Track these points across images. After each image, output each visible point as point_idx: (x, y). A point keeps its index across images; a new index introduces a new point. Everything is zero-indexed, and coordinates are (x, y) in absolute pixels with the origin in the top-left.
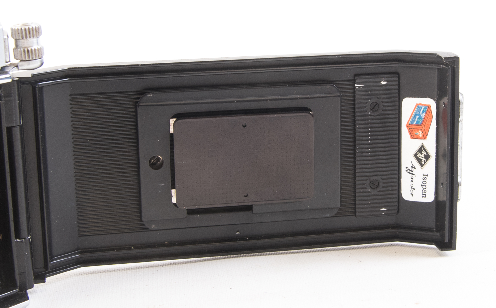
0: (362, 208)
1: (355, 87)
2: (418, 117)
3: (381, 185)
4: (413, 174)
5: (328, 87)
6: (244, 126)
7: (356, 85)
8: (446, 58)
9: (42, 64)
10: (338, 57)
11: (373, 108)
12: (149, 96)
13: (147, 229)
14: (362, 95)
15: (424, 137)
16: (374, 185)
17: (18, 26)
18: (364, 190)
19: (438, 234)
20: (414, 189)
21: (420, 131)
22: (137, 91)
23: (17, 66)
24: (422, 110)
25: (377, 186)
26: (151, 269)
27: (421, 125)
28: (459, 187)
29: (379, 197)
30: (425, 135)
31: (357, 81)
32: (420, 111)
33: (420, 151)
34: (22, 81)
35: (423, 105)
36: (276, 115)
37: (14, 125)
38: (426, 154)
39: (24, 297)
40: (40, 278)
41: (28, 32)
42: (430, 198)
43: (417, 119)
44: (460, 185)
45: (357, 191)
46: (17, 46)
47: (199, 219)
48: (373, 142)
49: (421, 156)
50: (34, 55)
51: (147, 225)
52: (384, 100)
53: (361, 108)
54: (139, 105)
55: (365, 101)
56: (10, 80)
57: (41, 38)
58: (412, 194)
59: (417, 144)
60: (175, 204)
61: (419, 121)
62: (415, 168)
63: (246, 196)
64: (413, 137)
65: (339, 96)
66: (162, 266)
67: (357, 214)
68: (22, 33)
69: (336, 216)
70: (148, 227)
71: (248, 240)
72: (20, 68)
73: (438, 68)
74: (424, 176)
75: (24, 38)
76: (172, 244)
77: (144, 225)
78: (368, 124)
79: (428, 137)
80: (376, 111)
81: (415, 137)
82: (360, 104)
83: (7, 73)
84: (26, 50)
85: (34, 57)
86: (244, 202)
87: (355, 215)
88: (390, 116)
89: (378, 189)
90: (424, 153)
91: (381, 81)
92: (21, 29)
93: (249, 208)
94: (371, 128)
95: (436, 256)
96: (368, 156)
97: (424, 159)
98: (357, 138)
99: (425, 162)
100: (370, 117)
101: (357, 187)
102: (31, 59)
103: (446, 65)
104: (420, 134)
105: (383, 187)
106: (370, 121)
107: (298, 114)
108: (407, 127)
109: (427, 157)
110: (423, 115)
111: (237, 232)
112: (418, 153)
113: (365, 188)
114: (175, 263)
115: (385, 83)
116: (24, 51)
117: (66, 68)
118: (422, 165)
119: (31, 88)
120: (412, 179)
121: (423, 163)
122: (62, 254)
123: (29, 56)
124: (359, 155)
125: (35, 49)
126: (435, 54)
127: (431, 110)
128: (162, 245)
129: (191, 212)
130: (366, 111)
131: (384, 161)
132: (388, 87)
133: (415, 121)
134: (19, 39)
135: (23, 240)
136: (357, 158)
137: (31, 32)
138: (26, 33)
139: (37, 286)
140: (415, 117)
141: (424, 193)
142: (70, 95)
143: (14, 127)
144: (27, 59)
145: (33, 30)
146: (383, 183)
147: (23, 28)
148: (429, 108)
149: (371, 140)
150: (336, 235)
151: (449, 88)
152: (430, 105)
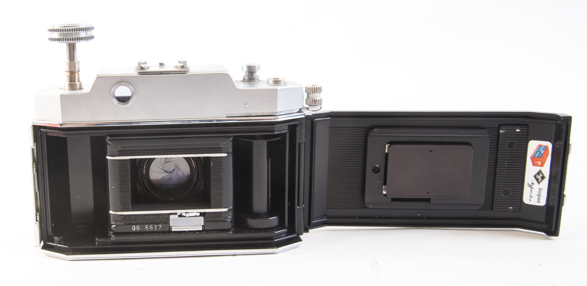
0: (497, 206)
1: (499, 132)
2: (539, 153)
3: (511, 193)
4: (532, 188)
5: (483, 131)
6: (431, 151)
7: (500, 131)
8: (563, 117)
9: (321, 108)
10: (491, 113)
11: (510, 146)
12: (375, 130)
13: (367, 207)
14: (504, 137)
15: (542, 165)
16: (506, 193)
17: (310, 86)
18: (500, 195)
19: (547, 226)
20: (532, 197)
21: (539, 161)
22: (367, 127)
23: (308, 109)
24: (542, 149)
25: (508, 194)
26: (366, 231)
27: (540, 158)
28: (565, 198)
29: (509, 200)
30: (542, 164)
31: (501, 128)
32: (541, 149)
33: (538, 174)
34: (307, 117)
35: (543, 146)
36: (450, 146)
37: (302, 142)
38: (542, 176)
39: (299, 240)
40: (306, 230)
41: (315, 90)
42: (543, 203)
43: (538, 154)
44: (566, 196)
45: (495, 195)
46: (308, 97)
47: (398, 204)
48: (508, 166)
49: (539, 177)
50: (318, 103)
51: (367, 205)
52: (517, 141)
53: (502, 145)
54: (369, 135)
55: (505, 141)
56: (303, 116)
57: (322, 93)
58: (530, 200)
59: (537, 169)
60: (385, 195)
61: (539, 155)
62: (534, 184)
63: (428, 193)
64: (534, 165)
65: (490, 137)
66: (373, 230)
67: (494, 210)
68: (312, 90)
69: (480, 210)
70: (368, 206)
71: (426, 219)
72: (309, 110)
73: (556, 123)
74: (540, 190)
75: (313, 93)
76: (379, 218)
77: (365, 205)
78: (506, 155)
79: (544, 166)
80: (512, 147)
81: (536, 165)
82: (502, 142)
83: (302, 112)
84: (314, 99)
85: (318, 104)
86: (426, 196)
87: (492, 210)
88: (521, 151)
89: (508, 196)
90: (541, 175)
91: (516, 129)
92: (312, 88)
93: (428, 200)
94: (508, 157)
95: (545, 239)
96: (504, 175)
97: (540, 179)
98: (498, 163)
99: (541, 181)
100: (507, 151)
101: (495, 193)
102: (316, 105)
103: (562, 121)
104: (539, 163)
105: (512, 194)
106: (507, 153)
107: (465, 146)
108: (531, 158)
109: (543, 178)
110: (543, 152)
111: (419, 214)
112: (537, 175)
113: (500, 194)
114: (380, 229)
115: (519, 130)
116: (313, 100)
117: (329, 112)
118: (539, 183)
119: (310, 122)
120: (531, 190)
121: (539, 181)
122: (317, 218)
123: (315, 103)
124: (498, 173)
125: (319, 100)
126: (555, 114)
127: (548, 149)
128: (373, 218)
129: (394, 200)
130: (505, 147)
131: (514, 178)
132: (520, 133)
133: (537, 155)
134: (311, 93)
135: (301, 207)
136: (497, 176)
137: (317, 90)
138: (314, 90)
139: (305, 234)
140: (537, 152)
141: (539, 200)
142: (330, 127)
143: (302, 143)
144: (314, 105)
145: (318, 89)
146: (513, 192)
147: (313, 87)
148: (546, 148)
149: (507, 165)
150: (480, 221)
151: (563, 135)
152: (547, 146)
